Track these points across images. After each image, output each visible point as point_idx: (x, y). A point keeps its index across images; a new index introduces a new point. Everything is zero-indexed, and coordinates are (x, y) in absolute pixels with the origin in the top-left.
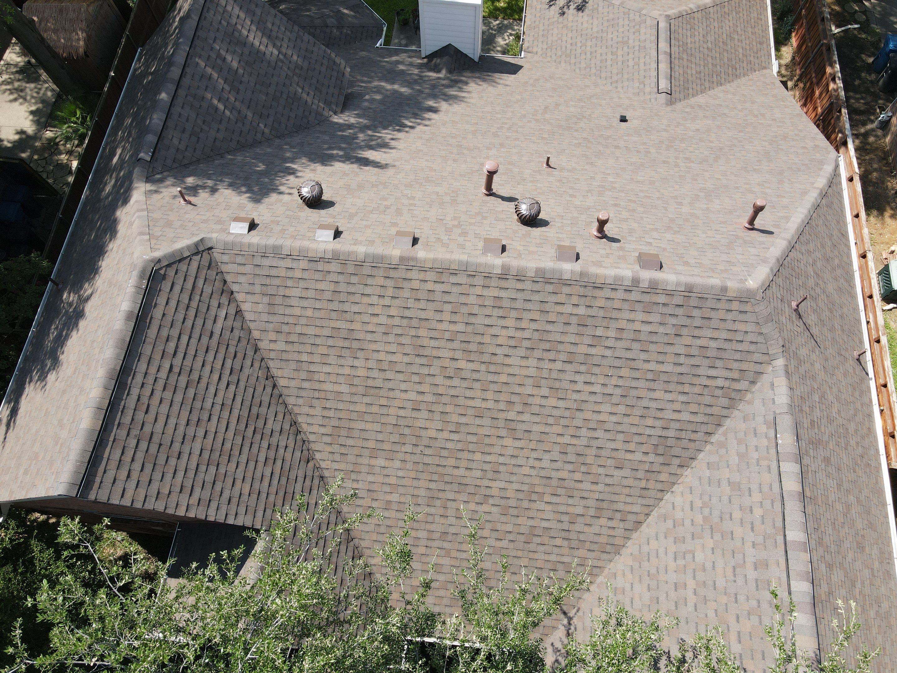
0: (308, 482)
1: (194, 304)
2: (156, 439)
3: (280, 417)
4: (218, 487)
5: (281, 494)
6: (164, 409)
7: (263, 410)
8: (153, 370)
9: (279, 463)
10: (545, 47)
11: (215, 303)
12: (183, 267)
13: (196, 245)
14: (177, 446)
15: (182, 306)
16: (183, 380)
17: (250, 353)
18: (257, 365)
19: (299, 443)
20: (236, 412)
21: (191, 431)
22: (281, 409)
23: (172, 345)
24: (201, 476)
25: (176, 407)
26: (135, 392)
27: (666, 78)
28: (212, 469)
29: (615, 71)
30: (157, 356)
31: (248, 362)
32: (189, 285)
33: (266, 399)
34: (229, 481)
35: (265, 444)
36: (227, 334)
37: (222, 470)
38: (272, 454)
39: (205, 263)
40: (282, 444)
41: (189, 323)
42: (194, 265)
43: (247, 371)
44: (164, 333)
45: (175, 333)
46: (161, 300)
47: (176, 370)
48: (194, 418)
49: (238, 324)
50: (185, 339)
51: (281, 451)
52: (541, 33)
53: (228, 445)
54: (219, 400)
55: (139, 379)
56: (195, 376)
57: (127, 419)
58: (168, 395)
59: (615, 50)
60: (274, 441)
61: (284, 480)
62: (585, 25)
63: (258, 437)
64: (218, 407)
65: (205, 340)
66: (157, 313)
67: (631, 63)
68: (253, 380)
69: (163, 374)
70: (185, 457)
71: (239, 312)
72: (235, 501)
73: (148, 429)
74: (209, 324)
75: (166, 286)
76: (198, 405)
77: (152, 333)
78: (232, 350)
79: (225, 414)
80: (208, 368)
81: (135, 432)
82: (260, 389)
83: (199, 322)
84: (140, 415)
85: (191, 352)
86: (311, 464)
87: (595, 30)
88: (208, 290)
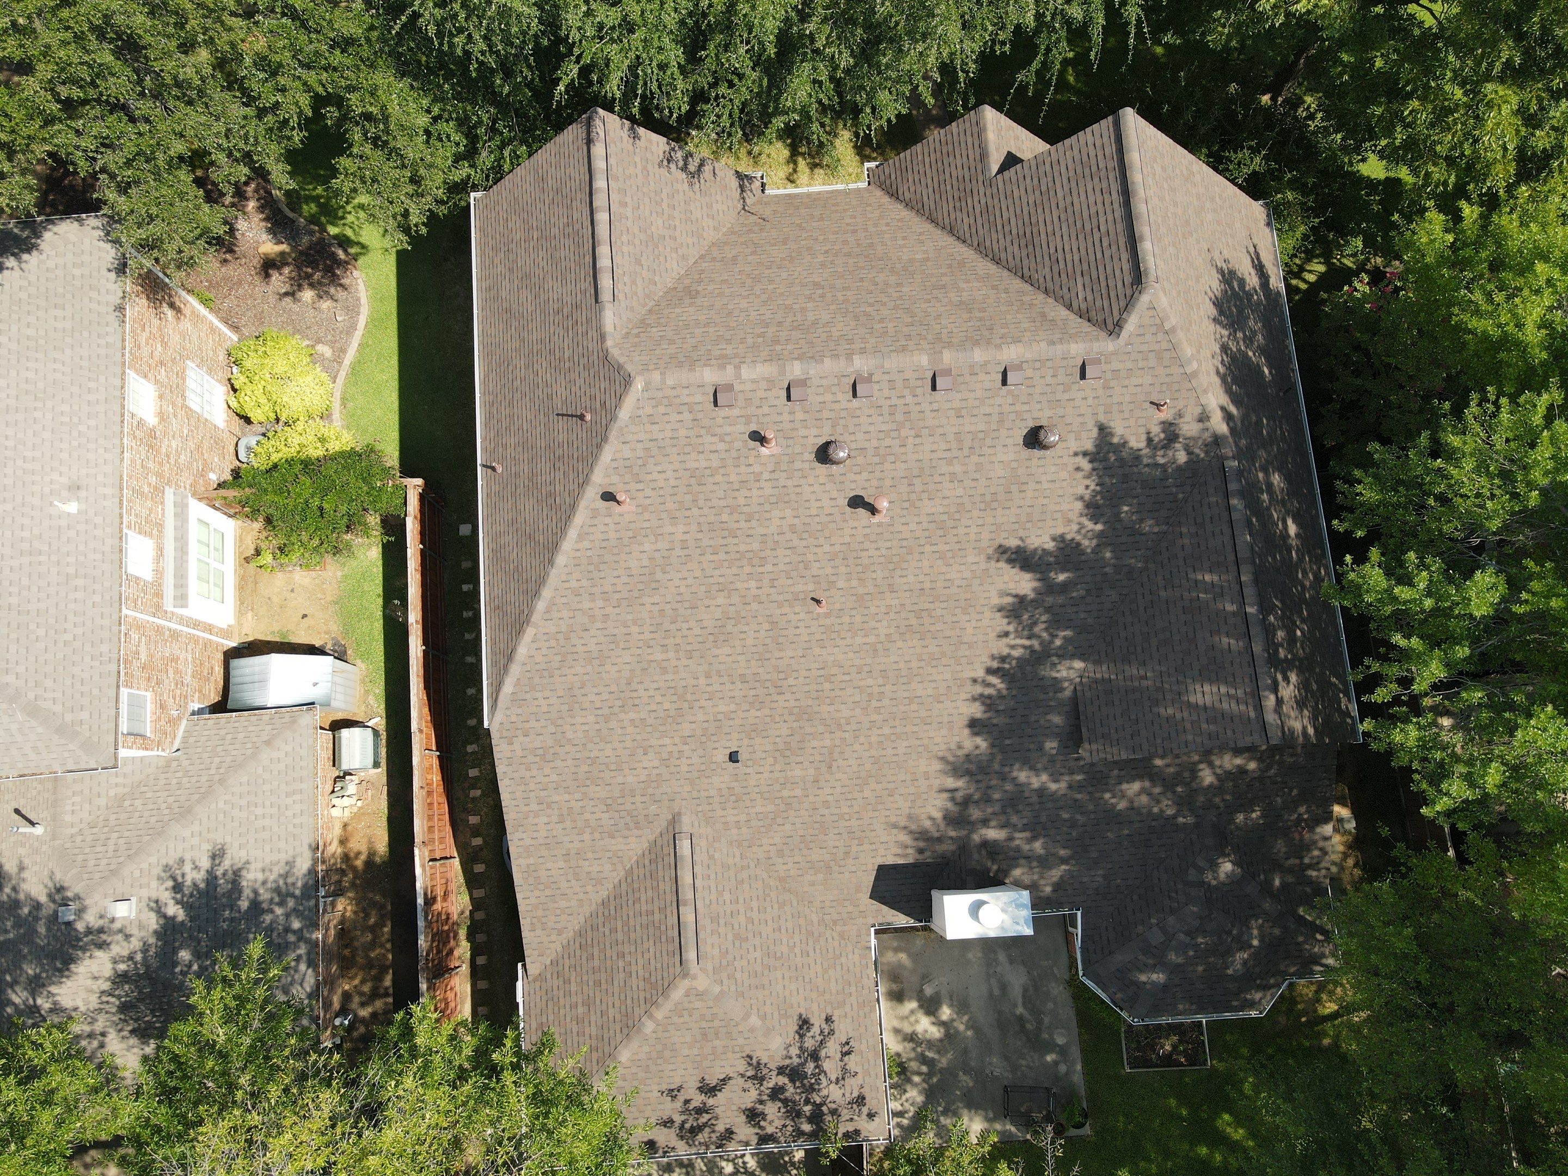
0: (974, 231)
1: (1103, 284)
2: (1088, 178)
3: (1010, 259)
4: (1036, 180)
5: (990, 209)
6: (1091, 200)
7: (1024, 253)
8: (1110, 218)
9: (999, 227)
11: (1090, 298)
12: (1123, 304)
13: (1121, 328)
14: (1073, 184)
15: (1110, 277)
16: (1088, 227)
17: (1050, 285)
18: (1041, 280)
19: (990, 253)
20: (1043, 236)
21: (1068, 200)
22: (1012, 264)
23: (1105, 244)
24: (1050, 179)
25: (1085, 207)
26: (1115, 195)
28: (1044, 188)
29: (746, 886)
30: (1111, 228)
31: (1048, 277)
32: (1113, 294)
33: (1025, 262)
34: (1030, 189)
35: (1014, 232)
36: (1072, 283)
37: (1037, 193)
38: (1007, 229)
39: (1109, 321)
40: (1002, 241)
41: (1101, 269)
42: (1116, 312)
43: (1047, 269)
44: (1114, 248)
45: (1107, 254)
46: (1126, 267)
47: (1095, 230)
48: (1070, 210)
49: (1067, 297)
50: (1099, 255)
51: (1001, 236)
52: (853, 989)
53: (1040, 210)
54: (1058, 235)
55: (1116, 205)
56: (1081, 237)
57: (1111, 176)
58: (1093, 210)
59: (750, 927)
60: (1008, 238)
61: (992, 219)
62: (793, 987)
63: (1021, 233)
64: (1057, 229)
65: (1085, 267)
66: (1125, 256)
67: (727, 896)
68: (1040, 267)
69: (1102, 220)
70: (1065, 181)
71: (1069, 307)
72: (1021, 179)
73: (1096, 180)
74: (1087, 278)
75: (1128, 280)
76: (1071, 220)
77: (1122, 240)
78: (1064, 276)
79: (1050, 229)
80: (1075, 250)
81: (1103, 173)
82: (1033, 265)
83: (1094, 276)
84: (1105, 185)
85: (1091, 251)
86: (975, 244)
87: (779, 974)
88: (1099, 303)
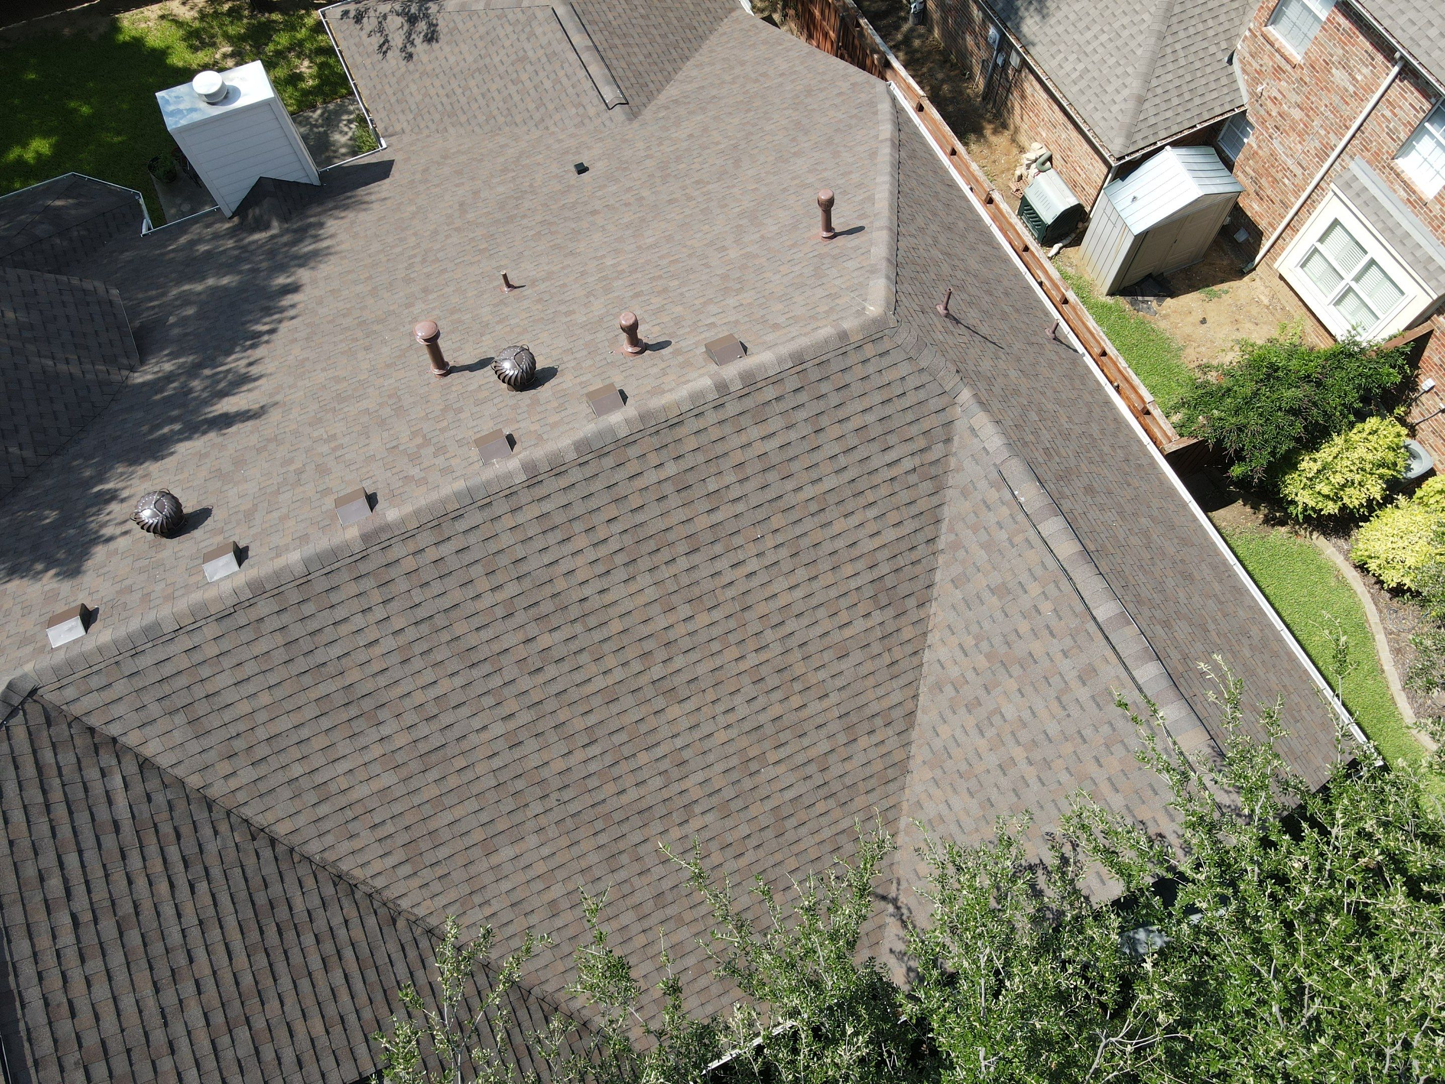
0: (412, 954)
1: (56, 795)
2: (115, 1046)
3: (310, 883)
4: (268, 1054)
5: (379, 997)
6: (101, 991)
7: (276, 889)
8: (44, 941)
9: (348, 953)
10: (411, 116)
11: (92, 774)
13: (5, 700)
14: (158, 1036)
15: (37, 812)
16: (108, 926)
17: (201, 816)
18: (224, 827)
19: (364, 904)
20: (231, 922)
21: (169, 998)
22: (304, 870)
23: (55, 883)
24: (228, 1055)
25: (121, 976)
26: (33, 995)
27: (609, 83)
28: (242, 1033)
29: (532, 106)
30: (39, 916)
31: (206, 831)
32: (29, 770)
33: (270, 870)
34: (282, 1033)
35: (309, 940)
36: (143, 810)
37: (259, 1024)
38: (329, 948)
39: (37, 719)
40: (337, 921)
41: (65, 831)
42: (19, 732)
43: (212, 848)
44: (29, 871)
45: (48, 860)
47: (86, 917)
48: (164, 973)
49: (153, 784)
50: (72, 860)
51: (342, 933)
52: (393, 100)
53: (247, 980)
54: (190, 919)
55: (28, 970)
56: (126, 907)
57: (46, 1045)
58: (95, 965)
59: (515, 76)
60: (321, 924)
61: (371, 975)
62: (452, 60)
63: (290, 935)
64: (195, 933)
65: (109, 841)
67: (548, 84)
68: (231, 855)
69: (67, 938)
70: (183, 1044)
71: (145, 765)
72: (308, 1057)
73: (91, 1040)
74: (103, 813)
76: (157, 949)
78: (166, 829)
79: (215, 934)
80: (141, 883)
81: (72, 1057)
82: (250, 862)
83: (83, 818)
84: (65, 1027)
85: (96, 873)
86: (401, 923)
87: (470, 59)
88: (68, 759)
